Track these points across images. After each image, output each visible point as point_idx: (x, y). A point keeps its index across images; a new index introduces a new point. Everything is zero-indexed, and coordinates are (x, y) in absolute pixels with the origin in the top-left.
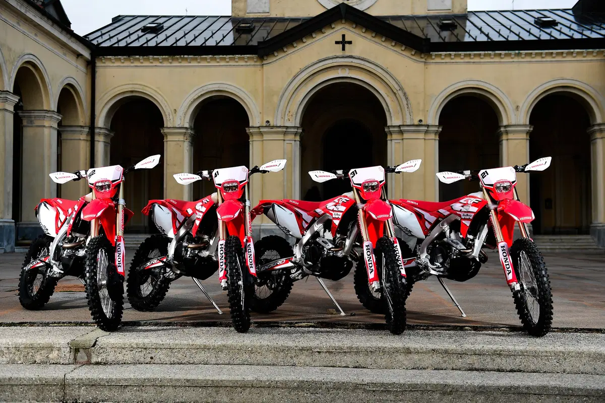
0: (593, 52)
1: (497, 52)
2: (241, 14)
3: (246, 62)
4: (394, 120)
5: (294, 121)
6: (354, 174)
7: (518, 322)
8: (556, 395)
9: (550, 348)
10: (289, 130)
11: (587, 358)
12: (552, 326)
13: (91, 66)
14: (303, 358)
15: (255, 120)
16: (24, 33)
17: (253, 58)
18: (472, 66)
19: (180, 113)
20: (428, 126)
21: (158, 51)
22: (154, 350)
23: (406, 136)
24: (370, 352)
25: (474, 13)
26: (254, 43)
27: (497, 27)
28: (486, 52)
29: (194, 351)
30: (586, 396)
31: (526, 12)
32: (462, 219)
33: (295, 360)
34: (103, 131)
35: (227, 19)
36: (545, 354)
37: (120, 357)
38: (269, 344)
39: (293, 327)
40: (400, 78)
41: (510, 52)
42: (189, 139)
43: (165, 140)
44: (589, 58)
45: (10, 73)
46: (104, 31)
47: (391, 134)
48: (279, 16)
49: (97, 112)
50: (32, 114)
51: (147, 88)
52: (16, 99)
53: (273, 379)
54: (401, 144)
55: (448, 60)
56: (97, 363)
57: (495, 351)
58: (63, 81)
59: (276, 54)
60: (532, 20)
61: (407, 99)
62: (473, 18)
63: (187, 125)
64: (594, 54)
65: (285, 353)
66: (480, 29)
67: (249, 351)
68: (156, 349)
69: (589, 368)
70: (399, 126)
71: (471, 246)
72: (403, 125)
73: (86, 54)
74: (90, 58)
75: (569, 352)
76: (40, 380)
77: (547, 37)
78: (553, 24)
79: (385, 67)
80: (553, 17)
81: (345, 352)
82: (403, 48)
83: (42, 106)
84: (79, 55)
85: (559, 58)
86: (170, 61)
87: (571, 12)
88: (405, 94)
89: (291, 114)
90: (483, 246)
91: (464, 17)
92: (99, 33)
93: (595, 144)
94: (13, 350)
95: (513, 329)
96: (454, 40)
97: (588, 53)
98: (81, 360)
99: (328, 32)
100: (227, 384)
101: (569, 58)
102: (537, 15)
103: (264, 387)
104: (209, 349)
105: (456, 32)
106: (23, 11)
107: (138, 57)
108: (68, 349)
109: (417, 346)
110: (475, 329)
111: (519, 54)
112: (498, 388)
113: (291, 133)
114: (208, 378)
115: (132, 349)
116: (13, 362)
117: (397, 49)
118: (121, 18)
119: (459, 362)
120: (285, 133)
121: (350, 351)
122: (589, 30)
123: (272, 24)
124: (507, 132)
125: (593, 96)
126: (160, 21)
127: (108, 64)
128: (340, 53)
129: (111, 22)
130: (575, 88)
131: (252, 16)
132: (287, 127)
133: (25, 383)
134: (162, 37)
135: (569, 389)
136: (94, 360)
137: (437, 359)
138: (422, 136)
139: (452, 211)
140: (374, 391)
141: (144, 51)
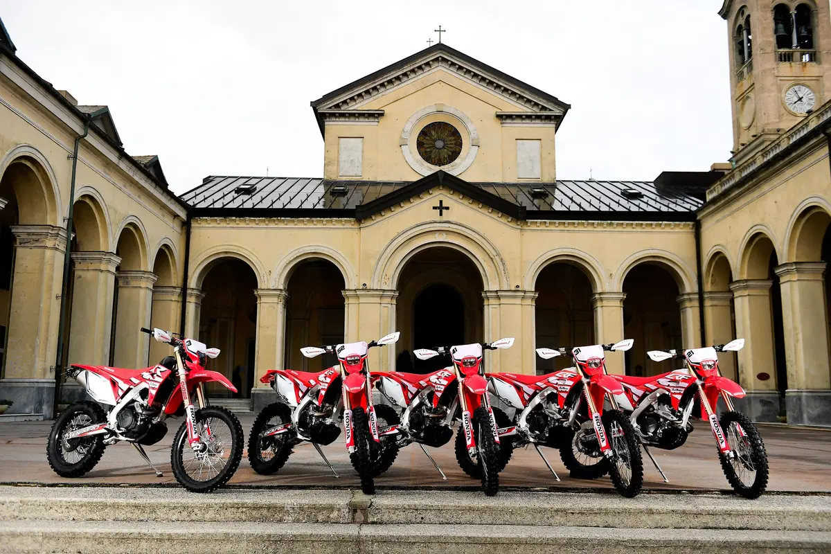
0: (680, 224)
1: (590, 221)
2: (334, 177)
3: (344, 225)
4: (490, 284)
5: (392, 284)
6: (578, 351)
7: (729, 487)
8: (788, 548)
9: (771, 508)
10: (386, 293)
11: (803, 517)
12: (767, 489)
13: (186, 227)
14: (559, 518)
15: (351, 282)
16: (129, 196)
17: (350, 221)
18: (566, 234)
19: (275, 274)
20: (525, 292)
21: (254, 213)
22: (424, 511)
23: (503, 301)
24: (617, 513)
25: (562, 182)
26: (352, 206)
27: (589, 198)
28: (580, 221)
29: (460, 513)
30: (813, 549)
31: (611, 183)
32: (672, 393)
33: (552, 521)
34: (195, 292)
35: (319, 182)
36: (768, 513)
37: (394, 517)
38: (527, 505)
39: (529, 491)
40: (498, 244)
41: (602, 222)
42: (283, 301)
43: (258, 302)
44: (677, 230)
45: (115, 235)
46: (198, 191)
47: (488, 298)
48: (371, 180)
49: (190, 274)
50: (129, 275)
51: (241, 249)
52: (118, 260)
53: (544, 537)
54: (498, 309)
55: (543, 227)
56: (373, 523)
57: (726, 511)
58: (159, 243)
59: (373, 218)
60: (619, 192)
61: (504, 264)
62: (561, 187)
63: (281, 287)
64: (681, 227)
65: (542, 514)
66: (571, 199)
68: (426, 510)
69: (805, 525)
70: (496, 291)
71: (680, 418)
72: (500, 291)
73: (182, 214)
74: (186, 219)
75: (788, 511)
76: (338, 537)
77: (635, 209)
78: (638, 196)
79: (482, 233)
80: (638, 190)
81: (595, 513)
82: (500, 215)
83: (140, 267)
84: (176, 216)
85: (649, 229)
86: (267, 222)
87: (652, 185)
88: (502, 260)
89: (387, 277)
90: (690, 418)
91: (553, 186)
92: (193, 194)
93: (685, 312)
94: (298, 510)
95: (724, 492)
96: (547, 208)
97: (675, 225)
98: (358, 520)
99: (426, 197)
100: (504, 541)
101: (658, 229)
102: (623, 187)
103: (537, 544)
104: (473, 510)
105: (547, 200)
106: (131, 174)
107: (234, 218)
108: (347, 510)
109: (658, 507)
110: (692, 492)
111: (611, 224)
112: (740, 543)
113: (388, 296)
114: (486, 535)
115: (404, 509)
116: (298, 521)
117: (494, 216)
118: (211, 178)
119: (695, 522)
120: (381, 297)
121: (600, 512)
122: (674, 203)
123: (366, 188)
124: (601, 300)
125: (682, 267)
126: (253, 182)
127: (204, 224)
128: (438, 218)
129: (202, 183)
130: (664, 258)
131: (344, 179)
132: (384, 290)
133: (324, 539)
134: (256, 198)
135: (799, 543)
136: (370, 519)
137: (676, 519)
138: (518, 301)
139: (659, 385)
140: (633, 547)
141: (240, 213)
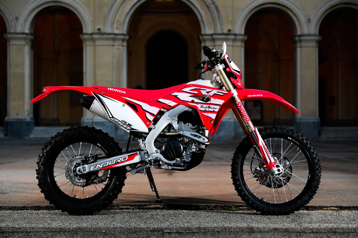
4: (207, 30)
5: (122, 29)
10: (118, 37)
15: (88, 28)
19: (21, 20)
20: (235, 35)
22: (11, 234)
23: (217, 43)
24: (217, 232)
29: (50, 234)
38: (122, 226)
39: (141, 209)
42: (30, 43)
43: (8, 44)
47: (205, 42)
57: (331, 229)
61: (218, 11)
63: (27, 31)
65: (137, 234)
67: (103, 233)
70: (212, 35)
72: (215, 34)
81: (194, 233)
88: (216, 7)
89: (119, 23)
104: (64, 232)
113: (119, 39)
120: (114, 40)
121: (198, 231)
124: (300, 41)
132: (116, 34)
138: (230, 43)
